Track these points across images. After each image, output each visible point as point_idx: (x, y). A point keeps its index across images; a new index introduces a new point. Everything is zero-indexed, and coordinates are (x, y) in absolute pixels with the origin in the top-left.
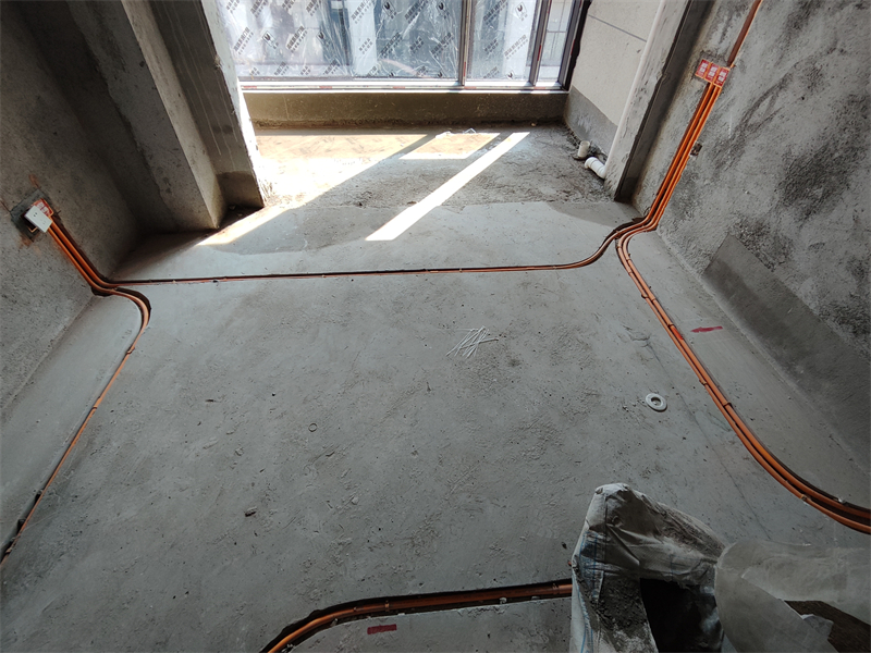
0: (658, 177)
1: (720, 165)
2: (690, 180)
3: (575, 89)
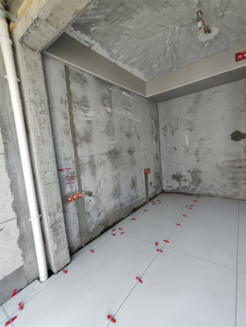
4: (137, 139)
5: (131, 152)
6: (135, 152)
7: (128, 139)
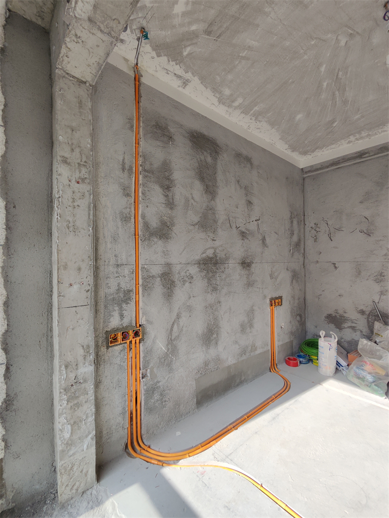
4: (261, 241)
5: (246, 264)
6: (253, 265)
7: (243, 241)
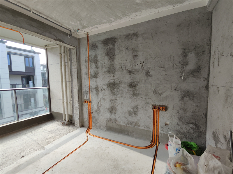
0: (87, 120)
1: (98, 113)
2: (94, 117)
3: (53, 112)
5: (132, 85)
